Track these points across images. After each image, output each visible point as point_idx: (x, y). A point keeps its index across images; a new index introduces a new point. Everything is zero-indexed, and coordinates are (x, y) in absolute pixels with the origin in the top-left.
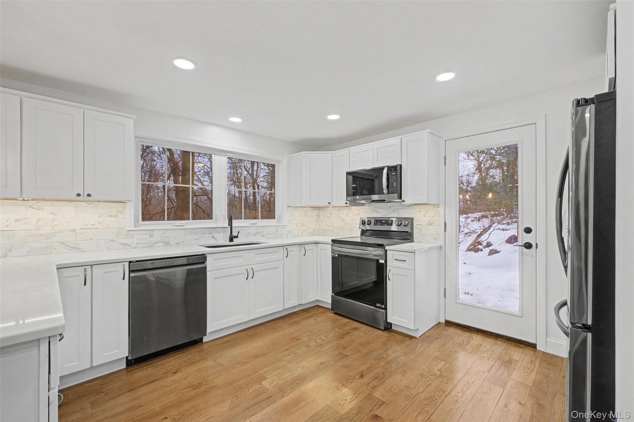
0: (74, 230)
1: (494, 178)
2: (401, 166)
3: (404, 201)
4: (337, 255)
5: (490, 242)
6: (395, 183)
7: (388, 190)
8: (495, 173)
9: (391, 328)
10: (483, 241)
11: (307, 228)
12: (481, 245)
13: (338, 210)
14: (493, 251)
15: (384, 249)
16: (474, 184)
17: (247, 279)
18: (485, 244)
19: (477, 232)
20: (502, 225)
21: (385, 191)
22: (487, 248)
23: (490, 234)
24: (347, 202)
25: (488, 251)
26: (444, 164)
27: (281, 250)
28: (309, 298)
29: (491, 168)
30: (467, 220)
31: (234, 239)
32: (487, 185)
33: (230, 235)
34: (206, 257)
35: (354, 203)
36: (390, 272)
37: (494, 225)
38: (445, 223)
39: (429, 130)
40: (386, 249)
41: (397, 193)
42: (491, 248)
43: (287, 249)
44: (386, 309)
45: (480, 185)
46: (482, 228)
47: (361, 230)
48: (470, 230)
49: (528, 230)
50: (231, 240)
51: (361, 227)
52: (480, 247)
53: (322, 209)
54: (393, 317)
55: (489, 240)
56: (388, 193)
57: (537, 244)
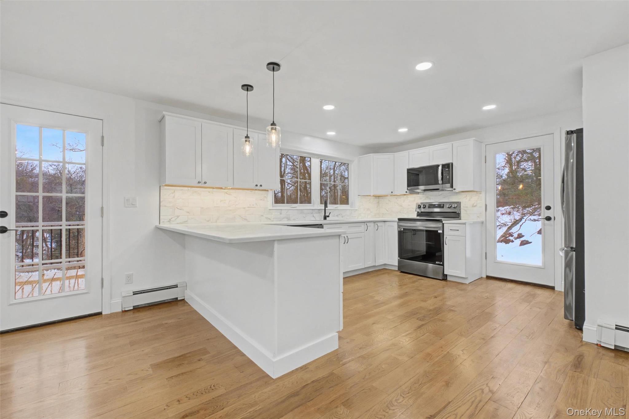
0: (244, 208)
1: (525, 171)
2: (452, 164)
3: (455, 189)
4: (402, 230)
5: (521, 234)
6: (448, 177)
7: (442, 182)
8: (526, 166)
9: (447, 279)
10: (513, 232)
11: (371, 212)
12: (512, 236)
13: (396, 198)
14: (525, 242)
15: (442, 223)
16: (505, 177)
17: (344, 243)
18: (516, 235)
19: (508, 225)
20: (533, 216)
21: (440, 182)
22: (518, 240)
23: (521, 226)
24: (407, 191)
25: (520, 242)
26: (484, 162)
27: (362, 225)
28: (380, 262)
29: (522, 161)
30: (497, 213)
31: (327, 218)
32: (518, 177)
33: (324, 215)
34: (323, 226)
35: (412, 192)
36: (446, 239)
37: (525, 218)
38: (486, 205)
39: (474, 138)
40: (443, 222)
41: (449, 183)
42: (522, 239)
43: (366, 224)
44: (443, 265)
45: (510, 177)
46: (513, 221)
47: (417, 212)
48: (500, 223)
49: (548, 208)
50: (325, 218)
51: (417, 210)
52: (511, 238)
53: (382, 197)
54: (450, 270)
55: (520, 232)
56: (442, 184)
57: (555, 217)
